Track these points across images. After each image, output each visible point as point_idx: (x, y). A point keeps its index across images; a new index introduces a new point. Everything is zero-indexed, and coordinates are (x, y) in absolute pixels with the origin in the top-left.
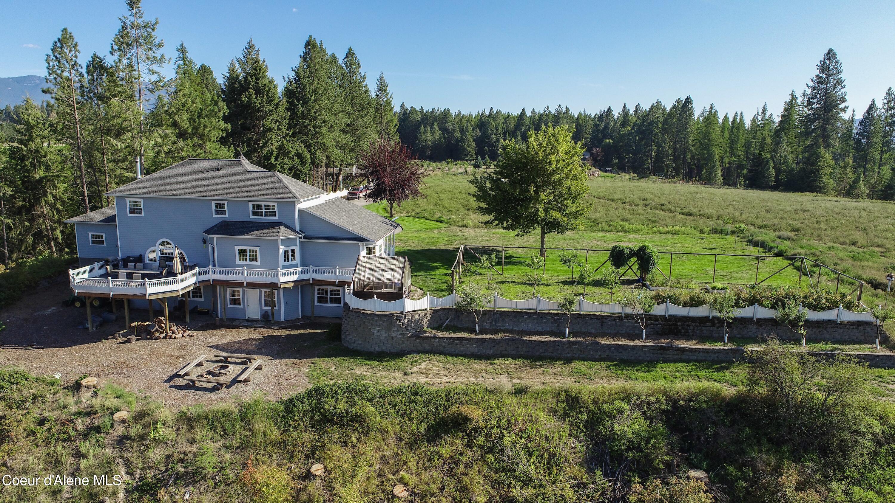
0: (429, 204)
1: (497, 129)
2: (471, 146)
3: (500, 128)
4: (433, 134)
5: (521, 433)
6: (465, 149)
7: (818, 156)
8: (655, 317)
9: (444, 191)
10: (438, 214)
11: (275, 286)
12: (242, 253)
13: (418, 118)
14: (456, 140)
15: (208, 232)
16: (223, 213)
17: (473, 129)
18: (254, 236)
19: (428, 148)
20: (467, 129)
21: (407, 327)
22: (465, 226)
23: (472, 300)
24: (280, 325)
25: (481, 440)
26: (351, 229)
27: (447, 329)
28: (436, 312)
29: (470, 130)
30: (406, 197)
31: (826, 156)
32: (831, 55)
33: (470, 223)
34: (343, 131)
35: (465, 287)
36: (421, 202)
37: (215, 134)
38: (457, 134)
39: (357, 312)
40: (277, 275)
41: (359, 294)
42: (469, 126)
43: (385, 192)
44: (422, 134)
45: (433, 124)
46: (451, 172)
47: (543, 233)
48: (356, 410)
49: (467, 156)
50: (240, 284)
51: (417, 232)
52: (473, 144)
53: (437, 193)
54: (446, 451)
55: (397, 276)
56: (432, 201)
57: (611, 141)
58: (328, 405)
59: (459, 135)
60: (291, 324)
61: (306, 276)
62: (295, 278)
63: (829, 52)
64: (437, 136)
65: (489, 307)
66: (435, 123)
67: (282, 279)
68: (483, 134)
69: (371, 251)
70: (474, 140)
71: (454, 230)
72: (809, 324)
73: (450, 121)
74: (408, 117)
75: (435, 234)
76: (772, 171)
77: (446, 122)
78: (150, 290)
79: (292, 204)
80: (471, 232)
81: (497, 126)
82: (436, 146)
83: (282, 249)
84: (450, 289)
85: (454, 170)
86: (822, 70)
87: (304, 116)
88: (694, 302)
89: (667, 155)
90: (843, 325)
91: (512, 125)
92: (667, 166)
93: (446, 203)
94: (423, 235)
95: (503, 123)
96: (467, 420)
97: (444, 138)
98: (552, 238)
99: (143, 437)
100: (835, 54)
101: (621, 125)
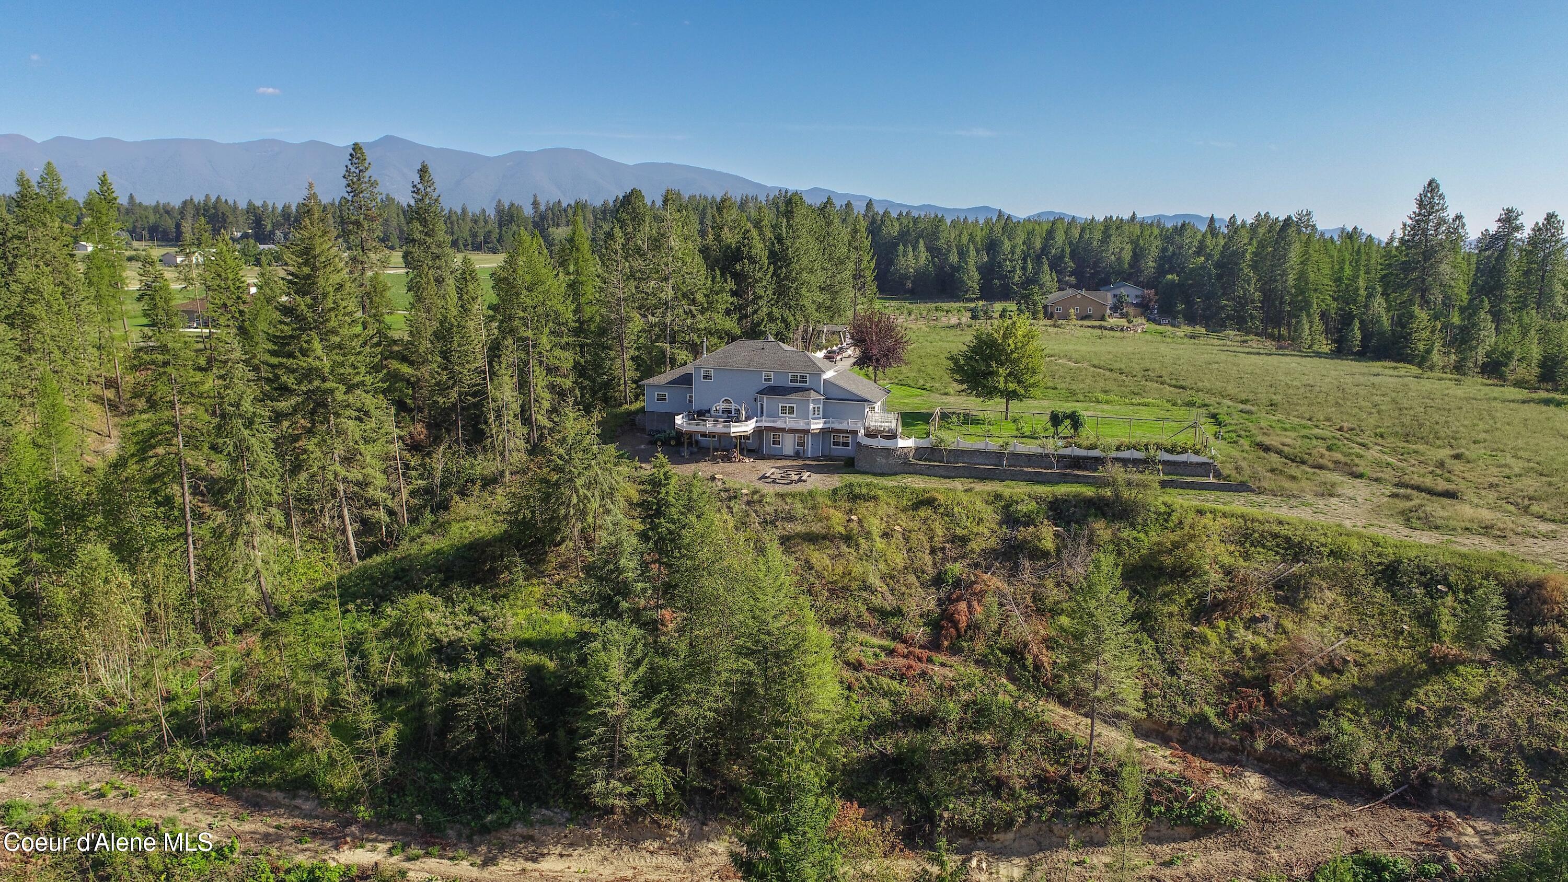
0: (911, 370)
1: (1013, 253)
2: (972, 278)
3: (1018, 251)
4: (916, 258)
5: (965, 508)
6: (964, 282)
7: (1412, 316)
8: (1064, 456)
9: (928, 356)
10: (921, 382)
11: (807, 432)
12: (783, 410)
13: (895, 230)
14: (951, 266)
15: (760, 393)
16: (769, 380)
17: (978, 251)
18: (793, 396)
19: (909, 278)
20: (968, 251)
21: (899, 457)
22: (946, 394)
23: (942, 441)
24: (809, 459)
25: (942, 510)
26: (859, 393)
27: (925, 460)
28: (917, 449)
29: (973, 253)
30: (891, 365)
31: (1421, 315)
32: (1432, 186)
33: (951, 391)
34: (822, 289)
35: (939, 433)
36: (904, 368)
37: (722, 307)
38: (954, 258)
39: (866, 447)
40: (809, 424)
41: (867, 435)
42: (971, 247)
43: (870, 359)
44: (901, 258)
45: (917, 242)
46: (940, 324)
47: (1008, 401)
48: (872, 493)
49: (966, 292)
50: (783, 430)
51: (902, 398)
52: (977, 276)
53: (920, 357)
54: (922, 514)
55: (893, 425)
56: (915, 367)
57: (1176, 278)
58: (857, 490)
59: (956, 259)
60: (817, 459)
61: (827, 426)
62: (820, 426)
63: (1430, 184)
64: (923, 261)
65: (952, 447)
66: (921, 241)
67: (813, 427)
68: (992, 259)
69: (872, 409)
70: (978, 269)
71: (936, 397)
72: (1165, 463)
73: (944, 236)
74: (880, 229)
75: (918, 400)
76: (1358, 334)
77: (938, 239)
78: (733, 430)
79: (820, 375)
80: (951, 399)
81: (1014, 247)
82: (921, 276)
83: (811, 406)
84: (928, 434)
85: (944, 321)
86: (1421, 205)
87: (786, 278)
88: (1093, 447)
89: (1253, 301)
90: (1191, 463)
91: (1038, 245)
92: (1253, 318)
93: (930, 369)
94: (907, 401)
95: (1024, 243)
96: (935, 499)
97: (934, 263)
98: (1014, 405)
99: (760, 501)
100: (1438, 186)
101: (1195, 252)
